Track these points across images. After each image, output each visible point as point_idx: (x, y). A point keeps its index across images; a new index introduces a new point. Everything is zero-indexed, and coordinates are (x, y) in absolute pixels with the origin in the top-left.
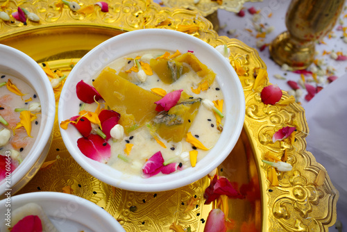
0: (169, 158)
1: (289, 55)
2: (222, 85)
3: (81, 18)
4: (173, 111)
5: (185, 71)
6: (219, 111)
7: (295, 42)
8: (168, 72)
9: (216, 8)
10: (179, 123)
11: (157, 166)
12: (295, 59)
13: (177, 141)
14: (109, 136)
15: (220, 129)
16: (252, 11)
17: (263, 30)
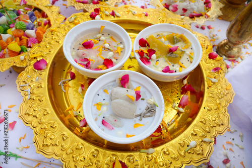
0: (171, 68)
1: (227, 51)
2: (194, 48)
3: (137, 17)
4: (175, 52)
5: (179, 41)
6: (192, 56)
7: (231, 45)
8: (173, 40)
9: (192, 22)
10: (177, 57)
11: (167, 70)
12: (230, 54)
13: (175, 63)
14: (150, 58)
15: (191, 62)
16: (209, 28)
17: (214, 38)
